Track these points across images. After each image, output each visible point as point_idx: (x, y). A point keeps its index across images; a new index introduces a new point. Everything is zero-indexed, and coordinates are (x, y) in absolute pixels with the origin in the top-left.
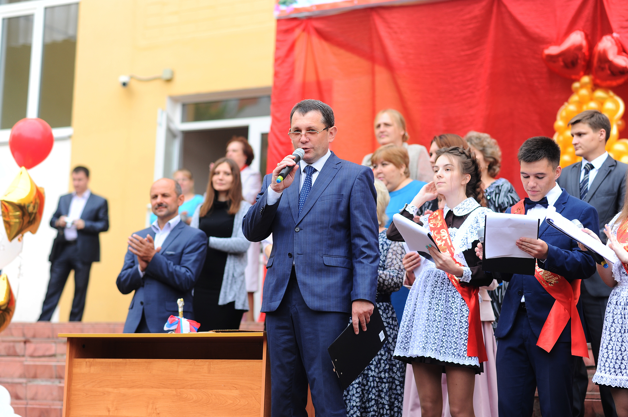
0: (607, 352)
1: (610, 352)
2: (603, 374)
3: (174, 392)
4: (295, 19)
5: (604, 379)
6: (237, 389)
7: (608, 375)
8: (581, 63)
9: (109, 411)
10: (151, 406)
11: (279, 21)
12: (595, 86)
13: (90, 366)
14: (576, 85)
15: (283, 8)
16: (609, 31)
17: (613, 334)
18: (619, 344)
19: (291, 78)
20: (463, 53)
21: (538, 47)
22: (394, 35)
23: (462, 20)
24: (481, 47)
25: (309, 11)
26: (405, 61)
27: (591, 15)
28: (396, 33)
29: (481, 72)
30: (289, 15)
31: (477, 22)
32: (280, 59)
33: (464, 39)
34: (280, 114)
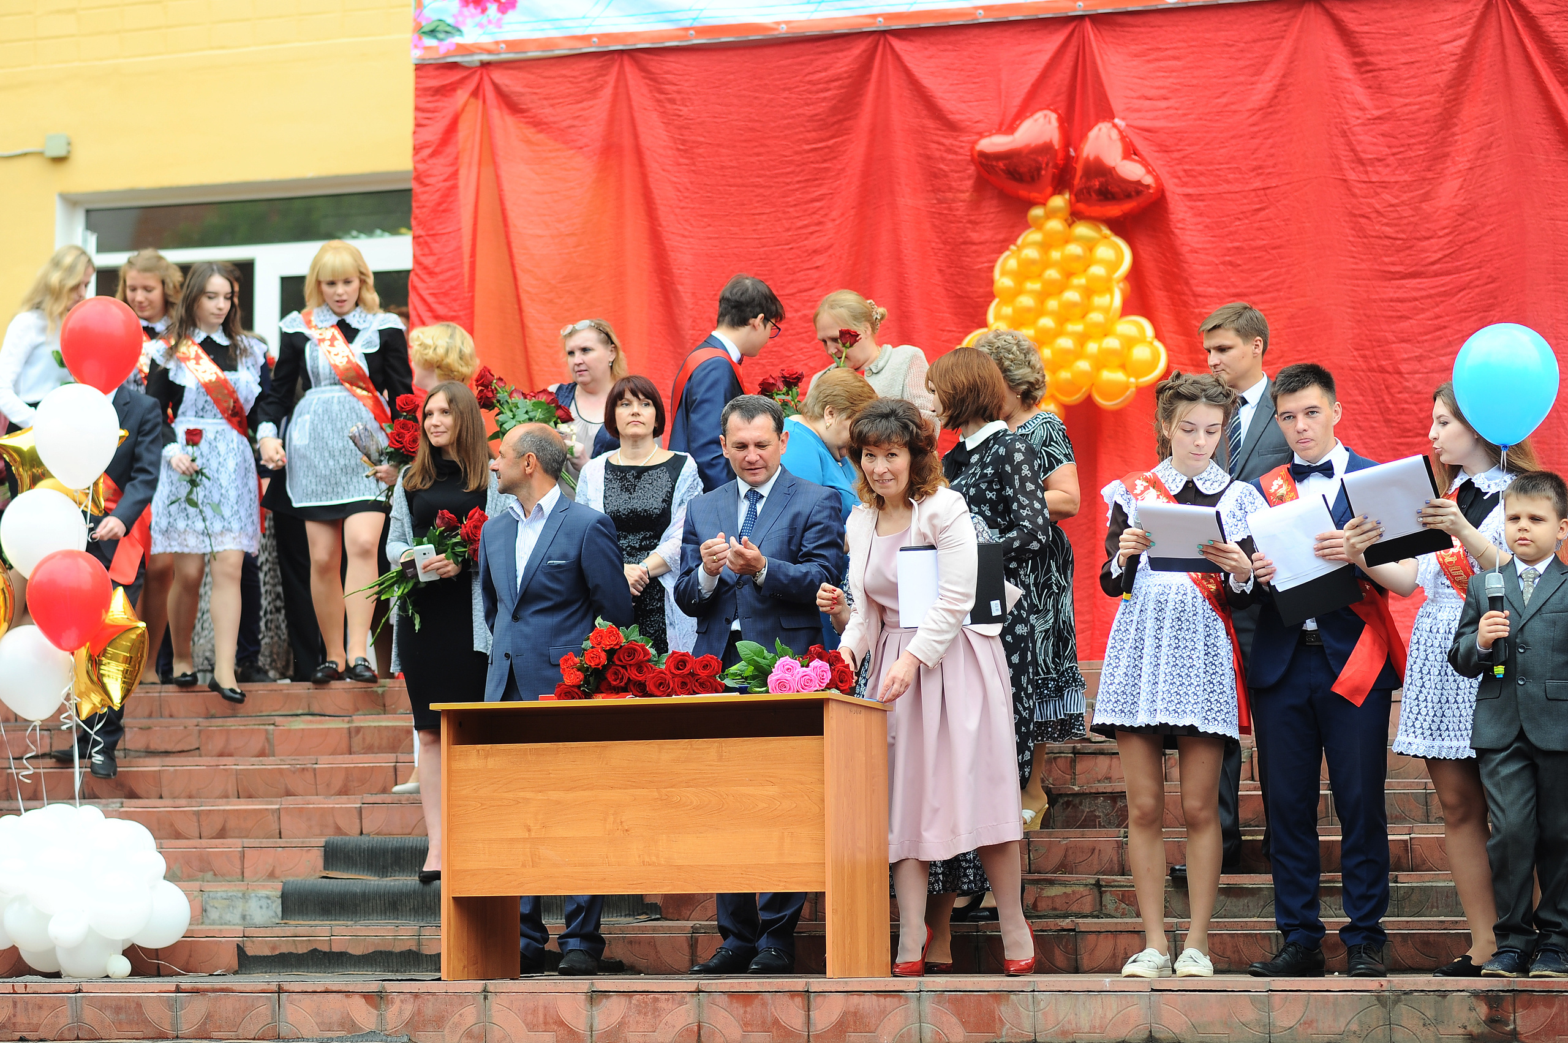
0: (1418, 705)
1: (1423, 705)
2: (1411, 739)
3: (656, 794)
4: (454, 66)
5: (1414, 747)
6: (774, 784)
7: (1419, 740)
8: (1047, 174)
10: (611, 819)
11: (419, 67)
12: (1075, 216)
13: (486, 757)
14: (1037, 212)
15: (430, 42)
16: (1107, 114)
17: (1426, 678)
18: (1438, 692)
19: (455, 187)
20: (807, 147)
21: (955, 139)
22: (668, 106)
23: (809, 82)
24: (845, 137)
25: (489, 52)
26: (687, 158)
27: (1066, 82)
28: (672, 101)
29: (841, 185)
30: (444, 57)
31: (841, 87)
32: (429, 147)
33: (811, 119)
34: (434, 258)
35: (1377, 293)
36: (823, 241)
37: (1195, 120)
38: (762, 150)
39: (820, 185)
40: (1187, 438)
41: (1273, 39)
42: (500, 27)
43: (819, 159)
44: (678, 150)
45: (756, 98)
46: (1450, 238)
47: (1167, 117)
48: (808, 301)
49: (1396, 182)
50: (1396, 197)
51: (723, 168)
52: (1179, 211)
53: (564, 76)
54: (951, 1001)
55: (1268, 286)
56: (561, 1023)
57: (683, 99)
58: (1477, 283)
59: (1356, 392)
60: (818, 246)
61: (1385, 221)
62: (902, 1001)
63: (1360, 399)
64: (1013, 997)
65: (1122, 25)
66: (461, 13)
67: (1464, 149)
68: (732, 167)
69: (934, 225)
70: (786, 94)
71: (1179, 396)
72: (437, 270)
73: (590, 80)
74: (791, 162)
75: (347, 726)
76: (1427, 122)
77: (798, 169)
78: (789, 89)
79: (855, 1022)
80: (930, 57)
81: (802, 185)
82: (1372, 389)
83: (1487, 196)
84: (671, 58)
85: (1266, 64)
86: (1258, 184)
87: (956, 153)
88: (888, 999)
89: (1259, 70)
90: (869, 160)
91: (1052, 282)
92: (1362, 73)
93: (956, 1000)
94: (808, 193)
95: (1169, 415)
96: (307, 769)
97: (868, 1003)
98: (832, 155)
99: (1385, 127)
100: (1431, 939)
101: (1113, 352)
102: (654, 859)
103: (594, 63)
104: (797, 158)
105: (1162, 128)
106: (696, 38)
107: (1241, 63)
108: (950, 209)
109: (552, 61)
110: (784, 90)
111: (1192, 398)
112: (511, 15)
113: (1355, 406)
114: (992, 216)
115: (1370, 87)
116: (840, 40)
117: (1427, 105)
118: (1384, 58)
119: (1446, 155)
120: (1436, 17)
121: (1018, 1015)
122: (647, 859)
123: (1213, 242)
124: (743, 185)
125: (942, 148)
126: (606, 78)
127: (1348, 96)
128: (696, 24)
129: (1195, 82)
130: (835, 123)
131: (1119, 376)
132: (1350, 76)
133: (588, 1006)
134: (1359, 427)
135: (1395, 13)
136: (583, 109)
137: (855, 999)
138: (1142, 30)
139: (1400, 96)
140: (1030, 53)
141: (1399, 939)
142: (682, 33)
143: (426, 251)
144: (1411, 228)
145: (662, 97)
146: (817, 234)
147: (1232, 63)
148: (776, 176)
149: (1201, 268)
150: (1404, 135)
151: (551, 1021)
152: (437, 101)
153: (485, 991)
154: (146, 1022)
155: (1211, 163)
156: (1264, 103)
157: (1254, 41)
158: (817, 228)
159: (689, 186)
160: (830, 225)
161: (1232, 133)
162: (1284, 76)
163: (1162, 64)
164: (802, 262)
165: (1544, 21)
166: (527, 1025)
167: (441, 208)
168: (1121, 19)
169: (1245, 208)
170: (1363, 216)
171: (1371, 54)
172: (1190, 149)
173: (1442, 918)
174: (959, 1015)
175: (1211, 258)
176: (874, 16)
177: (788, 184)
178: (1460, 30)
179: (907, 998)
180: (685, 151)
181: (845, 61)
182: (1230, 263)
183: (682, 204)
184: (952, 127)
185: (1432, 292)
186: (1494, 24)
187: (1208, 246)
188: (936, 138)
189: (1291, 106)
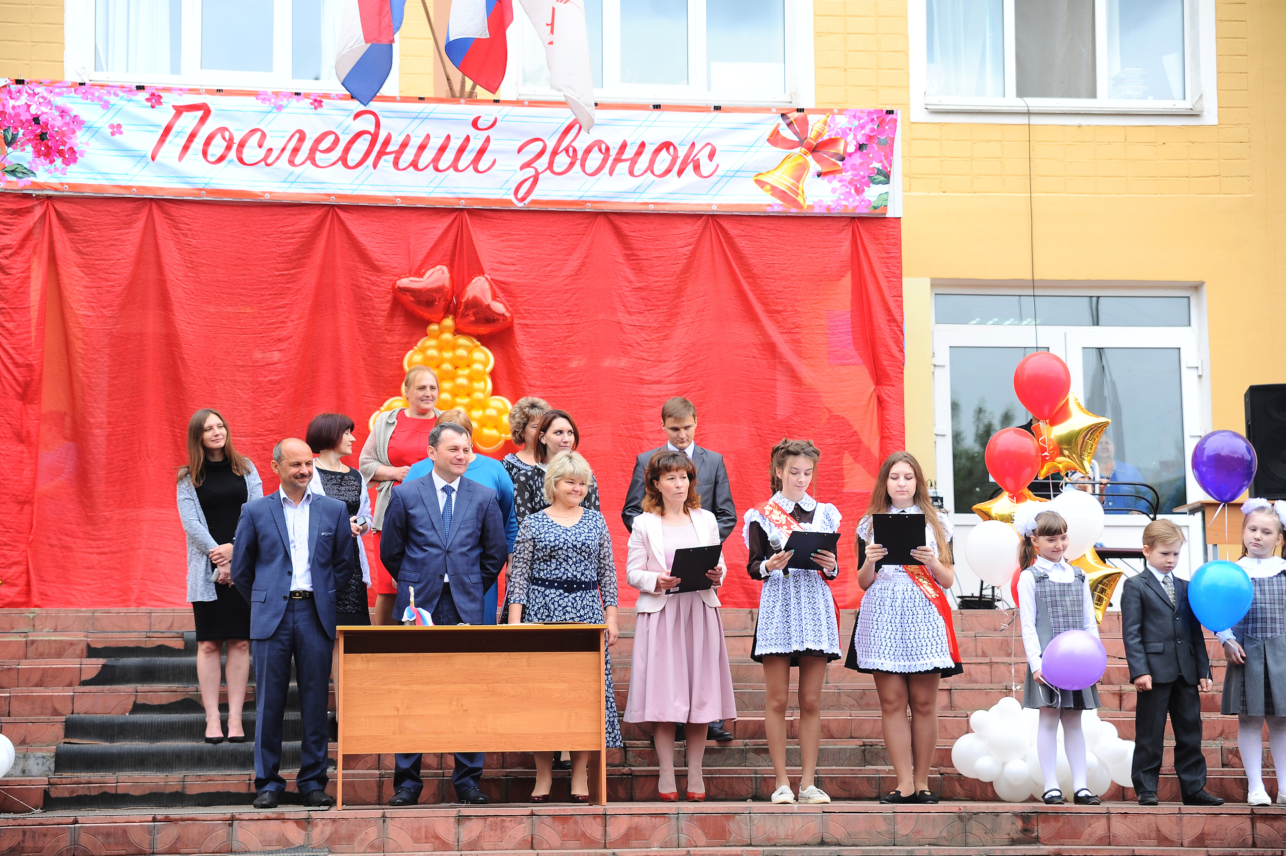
3: (485, 687)
4: (28, 196)
6: (564, 682)
8: (440, 304)
9: (398, 710)
10: (455, 703)
12: (457, 332)
13: (368, 662)
14: (434, 327)
15: (11, 178)
16: (482, 272)
19: (28, 277)
20: (277, 273)
21: (379, 277)
22: (182, 238)
23: (281, 232)
24: (302, 269)
25: (56, 190)
26: (194, 273)
27: (450, 249)
28: (185, 235)
29: (298, 299)
30: (21, 190)
31: (303, 237)
32: (10, 248)
33: (281, 255)
34: (15, 324)
35: (636, 391)
36: (285, 333)
37: (532, 279)
38: (246, 272)
39: (284, 298)
40: (793, 478)
41: (578, 235)
42: (65, 174)
43: (284, 281)
44: (188, 267)
45: (244, 239)
46: (679, 362)
47: (514, 276)
48: (273, 371)
49: (649, 327)
50: (649, 336)
51: (218, 281)
52: (519, 335)
53: (109, 211)
54: (699, 819)
55: (572, 383)
56: (437, 837)
57: (193, 235)
58: (694, 389)
59: (622, 449)
60: (281, 337)
61: (642, 349)
62: (667, 820)
63: (624, 453)
64: (737, 817)
65: (486, 217)
66: (34, 161)
67: (688, 311)
68: (224, 281)
69: (360, 329)
70: (265, 238)
71: (789, 453)
72: (16, 332)
73: (128, 216)
74: (265, 282)
75: (25, 639)
76: (668, 293)
77: (270, 287)
78: (267, 235)
79: (636, 834)
80: (363, 225)
81: (272, 297)
82: (631, 448)
83: (701, 339)
84: (186, 207)
85: (574, 249)
86: (568, 321)
87: (378, 286)
88: (658, 819)
89: (570, 251)
90: (320, 286)
91: (447, 372)
92: (630, 260)
93: (702, 819)
94: (276, 302)
95: (781, 464)
96: (12, 669)
97: (644, 821)
98: (293, 280)
99: (643, 294)
100: (847, 780)
101: (490, 418)
102: (484, 729)
103: (131, 205)
104: (270, 279)
105: (512, 283)
106: (206, 196)
107: (559, 247)
108: (373, 320)
109: (101, 200)
110: (263, 235)
111: (796, 454)
112: (72, 167)
113: (621, 458)
114: (400, 327)
115: (634, 269)
116: (304, 208)
117: (669, 283)
118: (644, 252)
119: (678, 313)
120: (675, 232)
121: (740, 828)
122: (479, 730)
123: (541, 354)
124: (232, 294)
125: (369, 281)
126: (139, 216)
127: (622, 273)
128: (207, 187)
129: (531, 256)
130: (297, 259)
131: (494, 432)
132: (623, 262)
133: (457, 825)
134: (623, 471)
135: (651, 226)
136: (121, 234)
137: (636, 819)
138: (499, 221)
139: (653, 276)
140: (428, 229)
141: (828, 780)
142: (197, 192)
143: (8, 318)
144: (657, 354)
145: (177, 232)
146: (280, 329)
147: (554, 247)
148: (255, 289)
149: (533, 369)
150: (655, 300)
151: (430, 836)
152: (15, 218)
153: (384, 816)
154: (130, 843)
155: (540, 306)
156: (573, 273)
157: (567, 235)
158: (281, 325)
159: (194, 291)
160: (290, 324)
161: (554, 289)
162: (585, 258)
163: (511, 243)
164: (270, 346)
165: (737, 240)
166: (413, 839)
167: (20, 291)
168: (486, 213)
169: (560, 335)
170: (629, 345)
171: (636, 250)
172: (528, 297)
173: (834, 767)
174: (703, 828)
175: (538, 364)
176: (329, 195)
177: (263, 295)
178: (690, 241)
179: (669, 818)
180: (192, 268)
181: (307, 221)
182: (551, 368)
183: (189, 302)
184: (376, 269)
185: (668, 393)
186: (708, 238)
187: (538, 356)
188: (365, 276)
189: (588, 276)
